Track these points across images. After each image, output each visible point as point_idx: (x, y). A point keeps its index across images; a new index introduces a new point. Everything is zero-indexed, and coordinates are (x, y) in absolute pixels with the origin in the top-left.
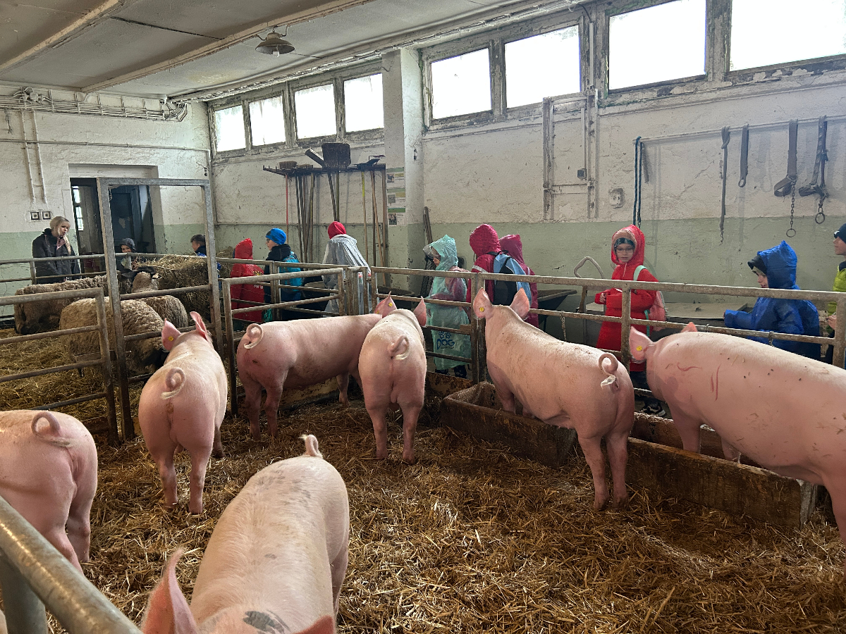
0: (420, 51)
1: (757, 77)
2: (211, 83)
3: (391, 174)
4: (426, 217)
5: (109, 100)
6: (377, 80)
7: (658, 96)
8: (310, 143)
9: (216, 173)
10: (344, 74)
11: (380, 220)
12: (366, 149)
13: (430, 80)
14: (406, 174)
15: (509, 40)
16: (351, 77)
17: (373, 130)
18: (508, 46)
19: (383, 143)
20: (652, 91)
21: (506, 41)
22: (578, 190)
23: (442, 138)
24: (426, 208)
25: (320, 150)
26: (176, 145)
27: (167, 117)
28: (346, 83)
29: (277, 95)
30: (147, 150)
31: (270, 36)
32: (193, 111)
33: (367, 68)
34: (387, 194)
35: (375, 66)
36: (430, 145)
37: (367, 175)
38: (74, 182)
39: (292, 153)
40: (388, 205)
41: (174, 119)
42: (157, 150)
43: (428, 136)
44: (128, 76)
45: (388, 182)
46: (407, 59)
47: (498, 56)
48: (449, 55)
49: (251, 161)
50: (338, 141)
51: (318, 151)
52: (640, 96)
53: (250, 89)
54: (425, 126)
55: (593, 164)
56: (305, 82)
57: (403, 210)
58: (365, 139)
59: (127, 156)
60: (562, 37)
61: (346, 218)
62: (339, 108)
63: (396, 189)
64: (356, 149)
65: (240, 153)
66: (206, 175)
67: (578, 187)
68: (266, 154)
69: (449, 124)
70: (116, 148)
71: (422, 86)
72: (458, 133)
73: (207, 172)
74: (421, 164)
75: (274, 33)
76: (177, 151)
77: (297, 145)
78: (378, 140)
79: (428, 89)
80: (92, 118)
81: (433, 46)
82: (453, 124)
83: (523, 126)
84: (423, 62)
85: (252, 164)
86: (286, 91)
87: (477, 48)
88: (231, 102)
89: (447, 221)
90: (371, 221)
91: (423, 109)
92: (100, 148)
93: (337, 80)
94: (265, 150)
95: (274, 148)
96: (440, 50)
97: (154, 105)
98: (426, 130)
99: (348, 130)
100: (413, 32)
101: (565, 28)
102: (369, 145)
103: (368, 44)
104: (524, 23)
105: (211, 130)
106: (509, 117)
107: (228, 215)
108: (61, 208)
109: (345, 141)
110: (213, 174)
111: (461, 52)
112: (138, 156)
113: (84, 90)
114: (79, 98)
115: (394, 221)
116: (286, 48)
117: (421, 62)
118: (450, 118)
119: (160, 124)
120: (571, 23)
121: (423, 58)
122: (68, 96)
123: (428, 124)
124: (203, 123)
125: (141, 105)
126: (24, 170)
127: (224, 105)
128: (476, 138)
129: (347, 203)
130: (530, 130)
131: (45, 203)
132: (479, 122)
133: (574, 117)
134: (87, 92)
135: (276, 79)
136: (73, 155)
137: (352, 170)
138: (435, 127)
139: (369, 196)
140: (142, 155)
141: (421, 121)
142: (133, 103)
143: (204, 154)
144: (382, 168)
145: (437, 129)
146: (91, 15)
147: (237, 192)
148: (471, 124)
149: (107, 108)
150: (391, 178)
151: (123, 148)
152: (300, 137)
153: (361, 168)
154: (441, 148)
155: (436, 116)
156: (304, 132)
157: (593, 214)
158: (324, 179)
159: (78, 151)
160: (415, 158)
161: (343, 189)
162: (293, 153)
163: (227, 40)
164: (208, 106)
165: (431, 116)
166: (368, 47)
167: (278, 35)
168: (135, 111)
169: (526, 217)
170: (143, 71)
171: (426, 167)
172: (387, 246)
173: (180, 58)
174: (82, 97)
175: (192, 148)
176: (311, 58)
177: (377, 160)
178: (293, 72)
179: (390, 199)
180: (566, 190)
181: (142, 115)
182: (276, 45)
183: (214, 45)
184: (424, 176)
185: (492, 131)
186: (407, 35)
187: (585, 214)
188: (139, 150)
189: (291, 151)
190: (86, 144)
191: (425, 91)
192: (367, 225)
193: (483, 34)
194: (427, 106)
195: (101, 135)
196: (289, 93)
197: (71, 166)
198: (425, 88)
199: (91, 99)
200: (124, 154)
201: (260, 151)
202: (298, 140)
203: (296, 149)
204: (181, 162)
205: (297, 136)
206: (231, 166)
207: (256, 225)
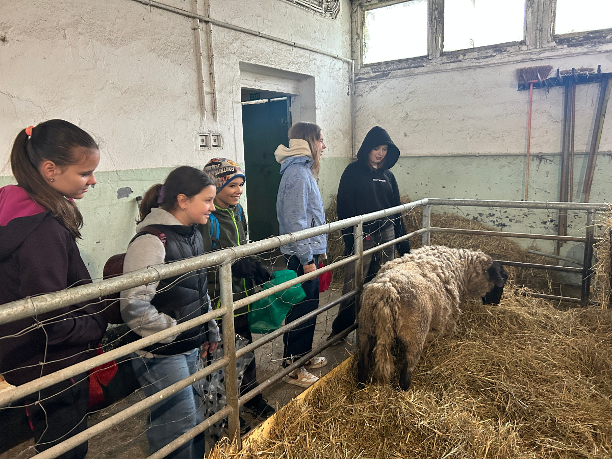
9: (359, 91)
26: (330, 52)
27: (326, 10)
30: (307, 53)
32: (343, 6)
39: (542, 55)
41: (330, 14)
42: (315, 55)
49: (439, 71)
59: (292, 59)
65: (414, 63)
66: (348, 94)
68: (477, 61)
70: (282, 46)
73: (350, 91)
76: (328, 60)
77: (554, 44)
85: (443, 75)
92: (269, 42)
94: (474, 54)
95: (495, 51)
105: (355, 37)
108: (232, 130)
110: (356, 93)
112: (300, 60)
119: (320, 20)
124: (347, 26)
126: (194, 66)
136: (244, 49)
140: (303, 60)
143: (347, 67)
147: (402, 115)
151: (289, 48)
152: (560, 32)
156: (571, 25)
159: (249, 43)
162: (545, 55)
175: (340, 56)
188: (302, 51)
190: (257, 34)
195: (270, 23)
197: (246, 68)
200: (288, 55)
201: (461, 57)
202: (554, 37)
203: (552, 49)
204: (332, 75)
205: (553, 31)
206: (393, 82)
207: (438, 157)
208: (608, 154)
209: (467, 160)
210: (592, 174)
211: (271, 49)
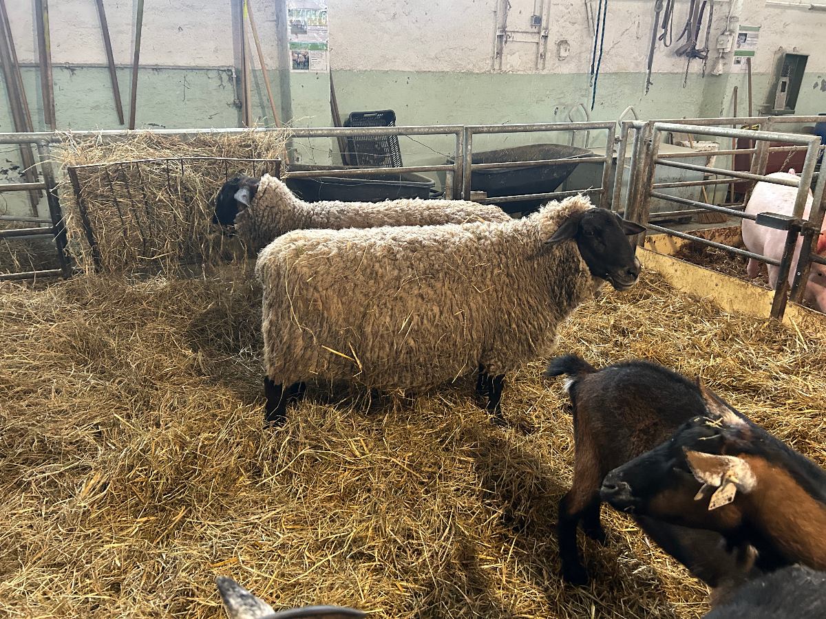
22: (530, 38)
40: (292, 37)
67: (530, 35)
115: (303, 64)
180: (518, 37)
208: (66, 68)
210: (51, 96)
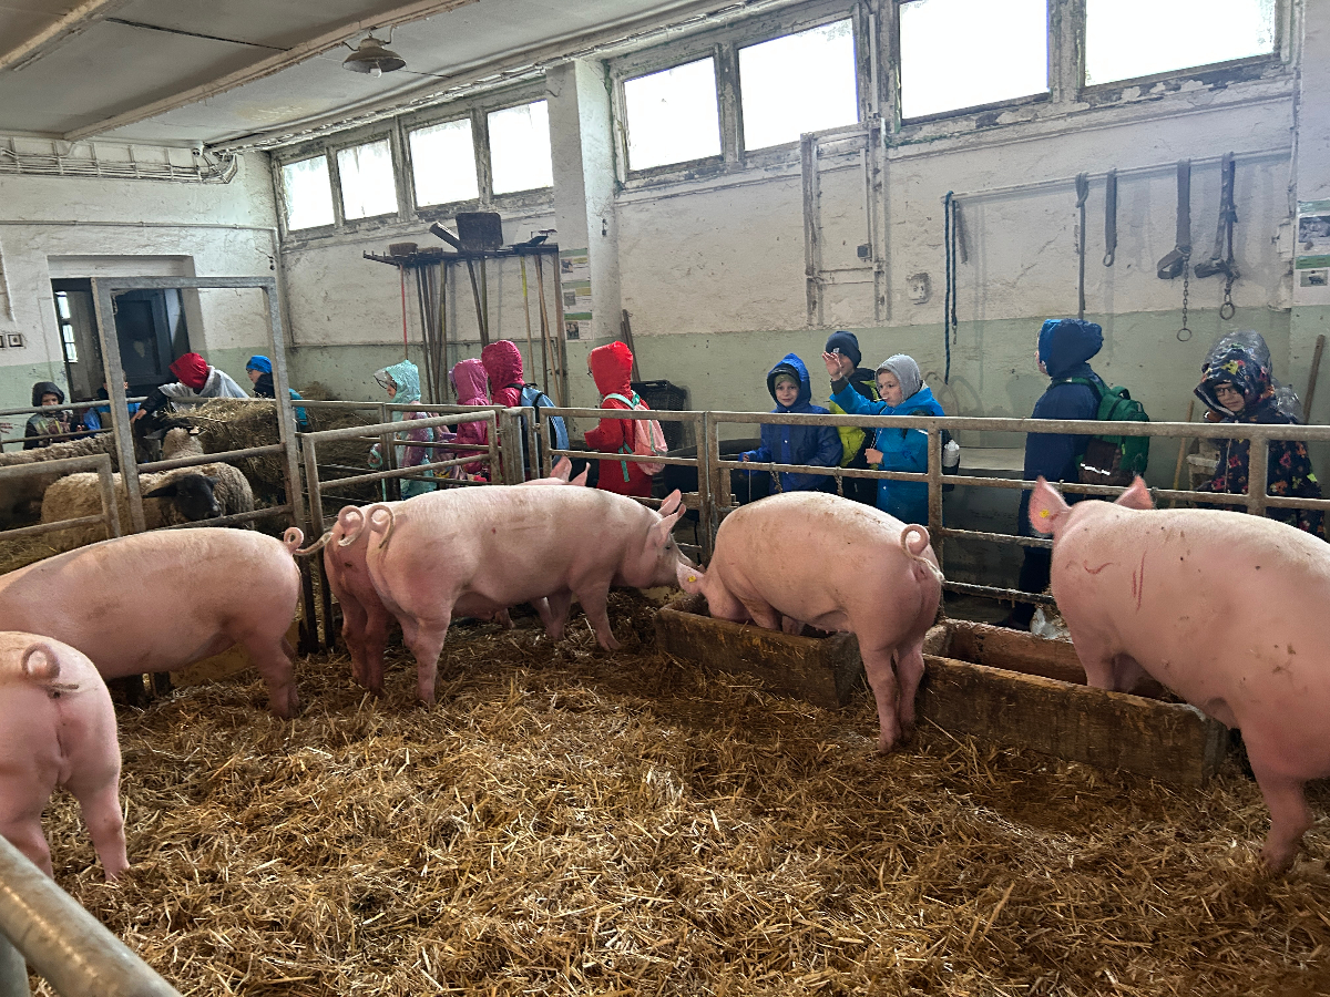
0: (606, 63)
1: (1129, 94)
2: (273, 121)
3: (567, 258)
4: (625, 326)
5: (109, 152)
6: (540, 110)
7: (978, 127)
8: (438, 213)
9: (288, 265)
10: (489, 102)
11: (553, 333)
12: (529, 220)
13: (624, 108)
14: (592, 258)
15: (745, 43)
16: (498, 107)
17: (537, 191)
18: (742, 53)
19: (553, 210)
20: (967, 119)
21: (739, 45)
22: (859, 277)
23: (646, 201)
24: (625, 312)
25: (454, 223)
26: (222, 223)
27: (205, 176)
28: (491, 117)
29: (382, 137)
30: (175, 231)
31: (366, 45)
32: (247, 165)
33: (522, 92)
34: (563, 292)
35: (535, 89)
36: (627, 212)
37: (530, 261)
38: (59, 285)
39: (409, 230)
40: (565, 308)
41: (216, 179)
42: (192, 231)
43: (623, 198)
44: (140, 111)
45: (564, 272)
46: (586, 76)
47: (729, 68)
48: (651, 69)
49: (341, 243)
50: (480, 210)
51: (450, 226)
52: (950, 127)
53: (338, 129)
54: (617, 182)
55: (881, 236)
56: (424, 116)
57: (588, 316)
58: (524, 205)
59: (143, 241)
60: (827, 36)
61: (499, 332)
62: (482, 156)
63: (575, 283)
64: (510, 220)
65: (324, 232)
66: (272, 268)
67: (859, 273)
68: (368, 233)
69: (657, 178)
70: (124, 228)
71: (612, 118)
72: (669, 192)
73: (275, 264)
74: (614, 241)
75: (371, 38)
76: (223, 232)
77: (416, 217)
78: (544, 207)
79: (620, 123)
80: (83, 181)
81: (626, 55)
82: (662, 177)
83: (771, 180)
84: (612, 81)
85: (346, 248)
86: (396, 130)
87: (695, 57)
88: (308, 150)
89: (658, 332)
90: (539, 335)
91: (615, 155)
92: (97, 229)
93: (477, 111)
94: (365, 225)
95: (380, 222)
96: (638, 61)
97: (183, 158)
98: (619, 188)
99: (497, 191)
100: (594, 34)
101: (831, 22)
102: (532, 213)
103: (525, 53)
104: (767, 17)
105: (278, 197)
106: (749, 165)
107: (310, 332)
108: (39, 328)
109: (492, 209)
110: (283, 267)
111: (672, 64)
112: (161, 240)
113: (68, 136)
114: (60, 151)
115: (574, 334)
116: (391, 63)
117: (608, 81)
118: (657, 168)
119: (195, 190)
120: (840, 15)
121: (611, 75)
122: (42, 146)
123: (622, 178)
124: (265, 185)
125: (161, 159)
127: (297, 155)
128: (698, 198)
129: (500, 307)
130: (783, 184)
131: (12, 320)
132: (701, 173)
133: (849, 163)
134: (74, 141)
135: (378, 112)
136: (55, 242)
137: (505, 254)
138: (635, 183)
139: (534, 296)
140: (166, 239)
141: (612, 174)
142: (149, 156)
143: (267, 235)
144: (554, 250)
145: (638, 187)
146: (73, 16)
147: (323, 294)
148: (690, 178)
149: (105, 165)
150: (567, 265)
151: (136, 229)
152: (420, 204)
153: (520, 250)
154: (644, 216)
155: (635, 166)
156: (426, 197)
157: (883, 315)
158: (462, 270)
159: (61, 235)
160: (604, 233)
161: (492, 284)
162: (411, 229)
163: (296, 51)
164: (270, 157)
165: (628, 166)
166: (521, 58)
167: (378, 41)
168: (153, 168)
169: (780, 323)
170: (161, 103)
171: (623, 246)
172: (565, 374)
173: (222, 82)
174: (64, 147)
175: (248, 225)
176: (433, 78)
177: (545, 238)
178: (405, 100)
179: (566, 298)
180: (841, 278)
181: (166, 174)
182: (375, 58)
183: (275, 59)
184: (620, 260)
185: (724, 187)
186: (585, 38)
187: (871, 314)
188: (163, 230)
189: (409, 226)
190: (74, 223)
191: (616, 126)
192: (534, 341)
193: (704, 35)
194: (620, 151)
195: (97, 208)
196: (401, 134)
197: (52, 259)
198: (616, 122)
199: (80, 150)
200: (137, 238)
201: (358, 227)
202: (417, 208)
203: (415, 224)
204: (232, 249)
205: (415, 202)
206: (312, 253)
207: (355, 346)
209: (375, 350)
211: (102, 235)
